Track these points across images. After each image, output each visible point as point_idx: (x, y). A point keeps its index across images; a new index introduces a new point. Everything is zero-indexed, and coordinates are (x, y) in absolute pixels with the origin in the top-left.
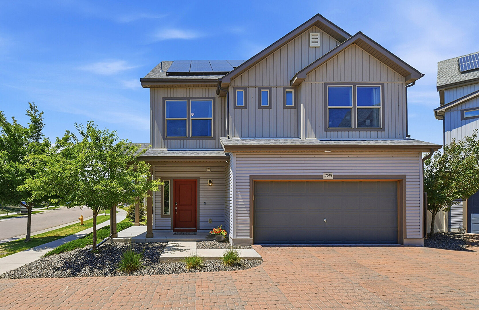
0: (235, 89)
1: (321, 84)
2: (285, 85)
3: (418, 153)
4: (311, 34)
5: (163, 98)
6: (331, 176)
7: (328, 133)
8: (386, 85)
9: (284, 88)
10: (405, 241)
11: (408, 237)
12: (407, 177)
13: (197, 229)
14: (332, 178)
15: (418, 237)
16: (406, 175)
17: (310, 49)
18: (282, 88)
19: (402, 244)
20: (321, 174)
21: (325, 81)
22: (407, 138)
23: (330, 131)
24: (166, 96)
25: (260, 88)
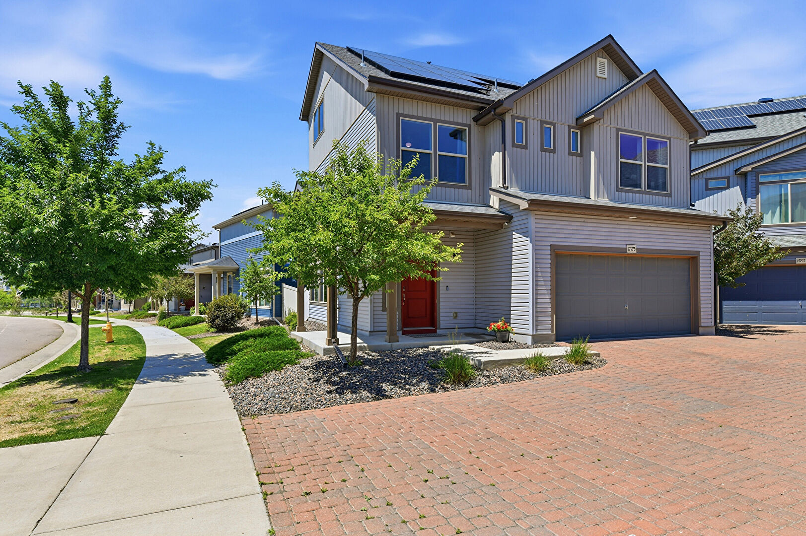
0: (514, 118)
1: (612, 129)
2: (571, 124)
3: (708, 226)
4: (599, 59)
5: (396, 113)
6: (634, 249)
7: (620, 193)
8: (672, 139)
9: (570, 127)
10: (701, 330)
11: (702, 324)
12: (701, 254)
13: (436, 329)
14: (635, 252)
15: (710, 324)
16: (699, 252)
17: (597, 79)
18: (567, 126)
19: (697, 334)
20: (625, 247)
21: (616, 126)
22: (691, 207)
23: (622, 191)
24: (401, 112)
25: (542, 122)
